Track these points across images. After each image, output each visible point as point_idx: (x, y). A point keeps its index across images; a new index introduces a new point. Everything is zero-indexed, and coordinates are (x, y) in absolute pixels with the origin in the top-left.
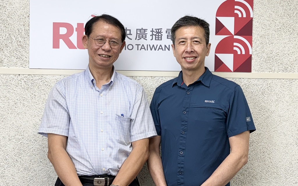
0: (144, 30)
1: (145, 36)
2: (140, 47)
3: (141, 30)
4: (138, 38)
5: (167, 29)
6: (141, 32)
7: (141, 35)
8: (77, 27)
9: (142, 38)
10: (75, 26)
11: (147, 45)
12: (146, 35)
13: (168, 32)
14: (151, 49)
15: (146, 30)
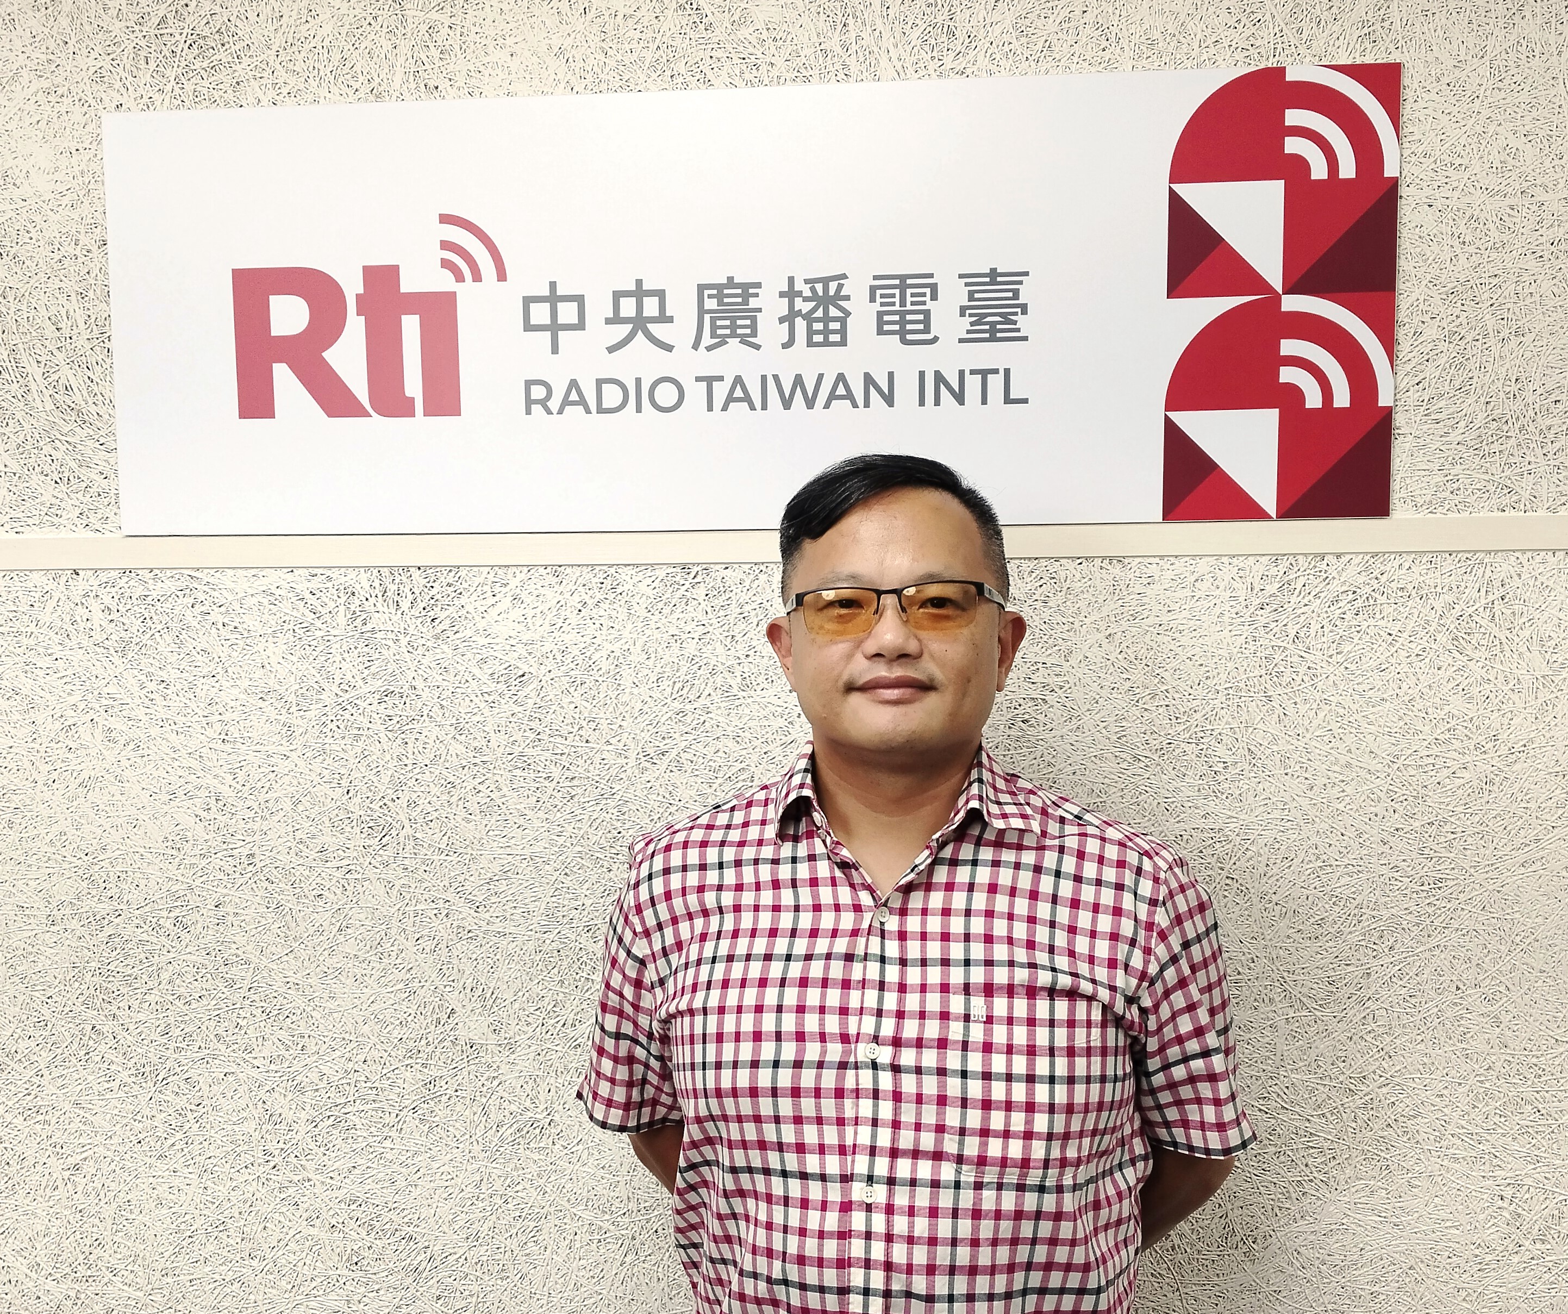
0: (739, 291)
1: (748, 322)
2: (721, 392)
3: (726, 291)
4: (707, 340)
5: (875, 278)
6: (726, 300)
7: (728, 323)
8: (361, 291)
9: (733, 335)
10: (352, 286)
11: (764, 378)
12: (754, 320)
13: (882, 296)
14: (787, 404)
15: (751, 291)
